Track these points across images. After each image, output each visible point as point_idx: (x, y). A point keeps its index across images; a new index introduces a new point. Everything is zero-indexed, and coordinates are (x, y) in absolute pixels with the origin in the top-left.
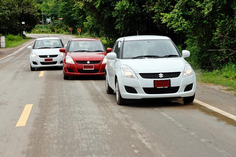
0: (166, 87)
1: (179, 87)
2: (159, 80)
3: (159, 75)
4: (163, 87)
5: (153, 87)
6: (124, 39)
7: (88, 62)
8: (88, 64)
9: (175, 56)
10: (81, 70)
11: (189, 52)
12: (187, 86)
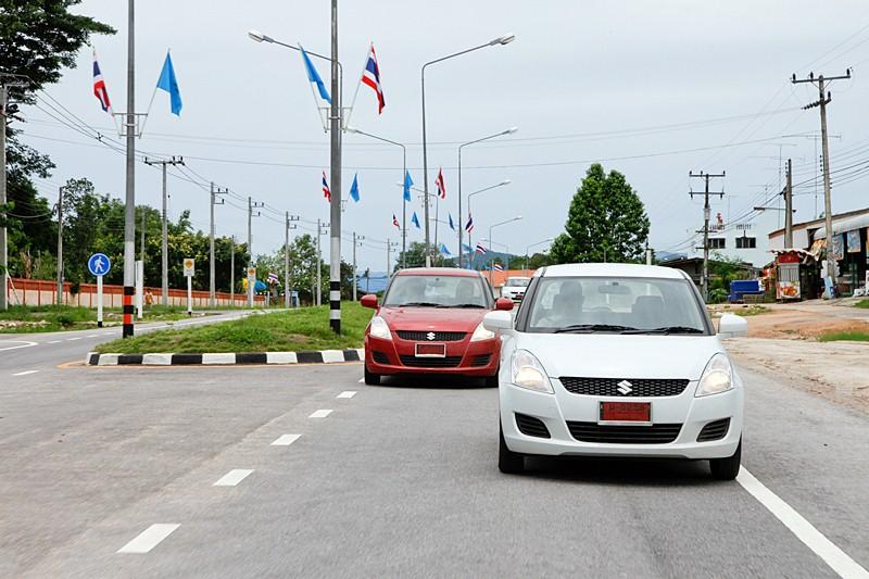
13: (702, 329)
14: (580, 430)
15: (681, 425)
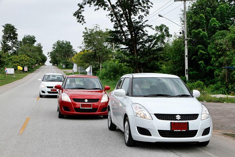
0: (184, 130)
1: (197, 131)
2: (176, 123)
3: (176, 116)
4: (180, 131)
5: (170, 130)
6: (133, 76)
7: (86, 101)
8: (86, 102)
9: (187, 96)
10: (78, 109)
11: (199, 92)
12: (205, 129)
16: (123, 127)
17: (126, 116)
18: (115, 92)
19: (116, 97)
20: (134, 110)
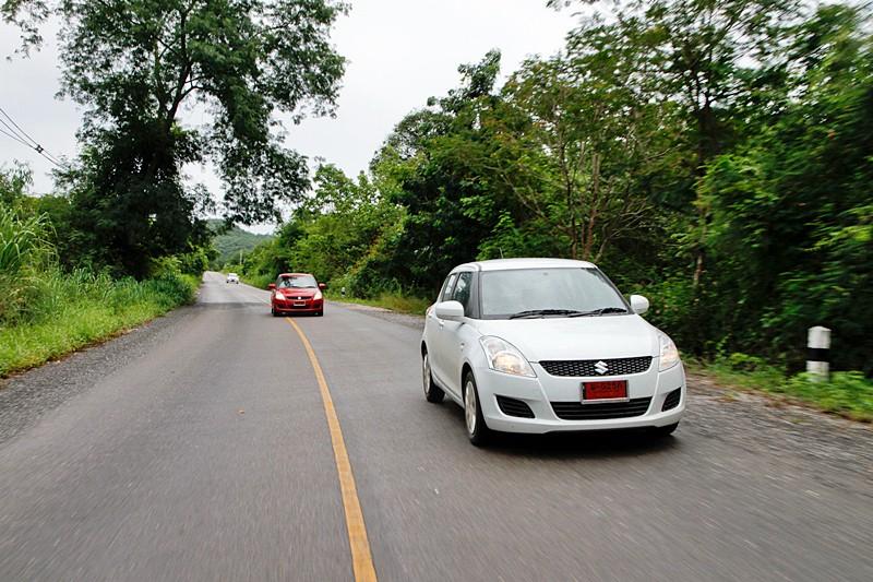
6: (480, 267)
9: (620, 311)
11: (647, 301)
13: (624, 308)
14: (562, 409)
15: (650, 399)
16: (460, 394)
17: (467, 368)
18: (437, 309)
19: (441, 321)
20: (488, 354)
